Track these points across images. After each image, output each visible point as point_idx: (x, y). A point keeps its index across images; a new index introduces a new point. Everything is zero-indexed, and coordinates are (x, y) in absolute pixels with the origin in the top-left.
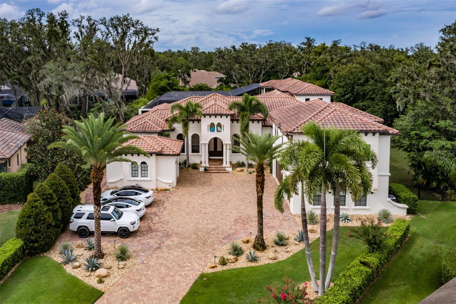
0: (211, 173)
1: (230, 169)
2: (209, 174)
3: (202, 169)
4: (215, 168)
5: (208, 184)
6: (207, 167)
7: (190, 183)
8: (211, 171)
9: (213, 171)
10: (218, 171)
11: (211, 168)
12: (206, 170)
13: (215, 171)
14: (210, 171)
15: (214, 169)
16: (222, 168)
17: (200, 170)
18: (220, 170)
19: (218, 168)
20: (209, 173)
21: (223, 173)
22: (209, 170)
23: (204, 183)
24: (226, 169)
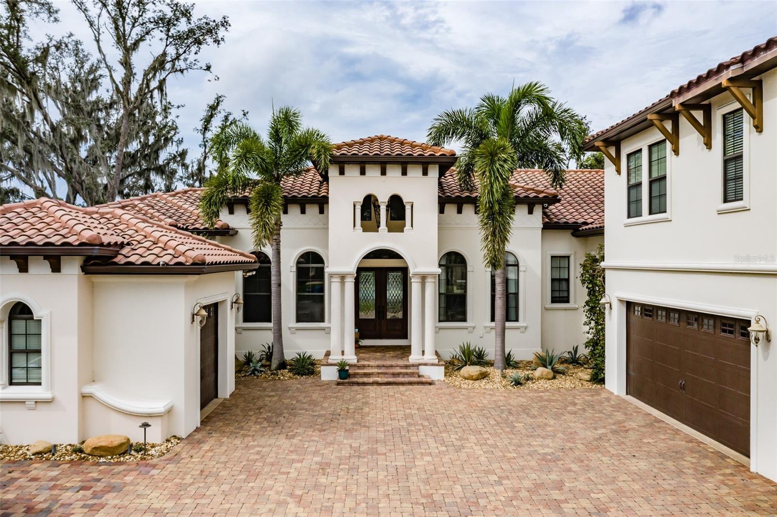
0: (364, 384)
1: (437, 373)
2: (356, 388)
3: (329, 374)
4: (378, 367)
5: (350, 421)
6: (351, 366)
7: (267, 419)
8: (365, 380)
9: (371, 380)
10: (391, 380)
11: (364, 367)
12: (344, 373)
13: (379, 380)
14: (361, 380)
15: (376, 370)
16: (406, 367)
17: (323, 378)
18: (398, 374)
19: (392, 366)
20: (358, 384)
21: (410, 383)
22: (355, 375)
23: (334, 418)
24: (423, 370)
